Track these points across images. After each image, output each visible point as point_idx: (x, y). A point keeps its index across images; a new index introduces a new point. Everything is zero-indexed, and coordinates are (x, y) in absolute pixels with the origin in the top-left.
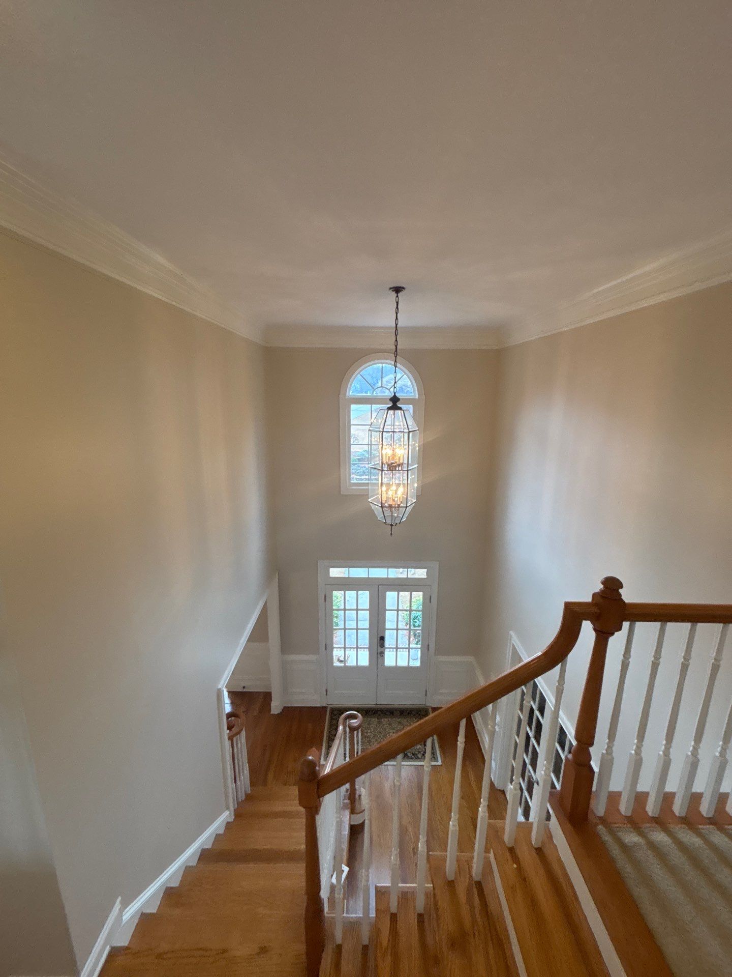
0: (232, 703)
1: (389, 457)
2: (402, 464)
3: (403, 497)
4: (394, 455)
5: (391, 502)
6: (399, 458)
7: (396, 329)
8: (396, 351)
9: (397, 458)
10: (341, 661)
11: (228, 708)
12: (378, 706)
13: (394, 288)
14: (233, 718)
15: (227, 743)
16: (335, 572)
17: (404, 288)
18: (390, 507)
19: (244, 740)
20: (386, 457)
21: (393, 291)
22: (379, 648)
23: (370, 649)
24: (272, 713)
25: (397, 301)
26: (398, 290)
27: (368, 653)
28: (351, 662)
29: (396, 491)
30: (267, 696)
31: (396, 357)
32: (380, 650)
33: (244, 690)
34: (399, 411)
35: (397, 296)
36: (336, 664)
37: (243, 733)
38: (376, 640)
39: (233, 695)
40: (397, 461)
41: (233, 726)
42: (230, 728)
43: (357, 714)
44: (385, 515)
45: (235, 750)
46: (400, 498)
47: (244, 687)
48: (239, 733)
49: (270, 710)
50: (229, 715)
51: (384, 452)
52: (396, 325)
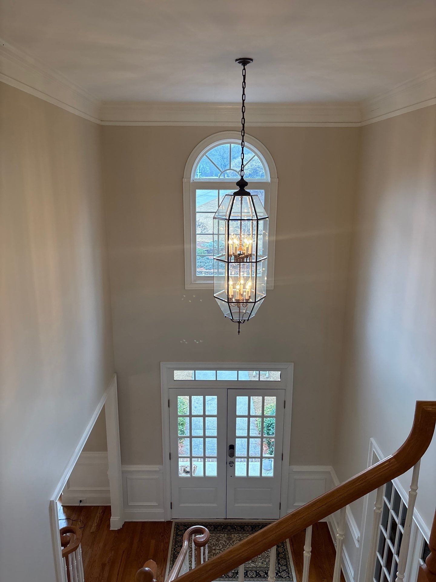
0: (68, 519)
1: (236, 248)
2: (251, 255)
3: (252, 292)
4: (241, 245)
5: (238, 297)
6: (248, 248)
7: (243, 106)
8: (243, 129)
9: (245, 249)
10: (187, 472)
11: (63, 524)
12: (228, 520)
13: (240, 59)
14: (68, 534)
15: (62, 561)
16: (180, 375)
17: (252, 60)
18: (238, 302)
19: (80, 557)
20: (233, 247)
21: (239, 63)
22: (228, 457)
23: (219, 458)
24: (111, 529)
25: (244, 74)
26: (244, 61)
27: (216, 463)
28: (199, 473)
29: (244, 285)
30: (106, 511)
31: (243, 136)
32: (230, 459)
33: (81, 505)
34: (247, 197)
35: (244, 69)
36: (182, 475)
37: (79, 550)
38: (225, 449)
39: (69, 510)
40: (245, 252)
41: (68, 543)
42: (64, 544)
43: (204, 529)
44: (232, 312)
45: (71, 568)
46: (248, 292)
47: (81, 501)
48: (75, 549)
49: (109, 526)
50: (64, 531)
51: (230, 242)
52: (243, 101)
